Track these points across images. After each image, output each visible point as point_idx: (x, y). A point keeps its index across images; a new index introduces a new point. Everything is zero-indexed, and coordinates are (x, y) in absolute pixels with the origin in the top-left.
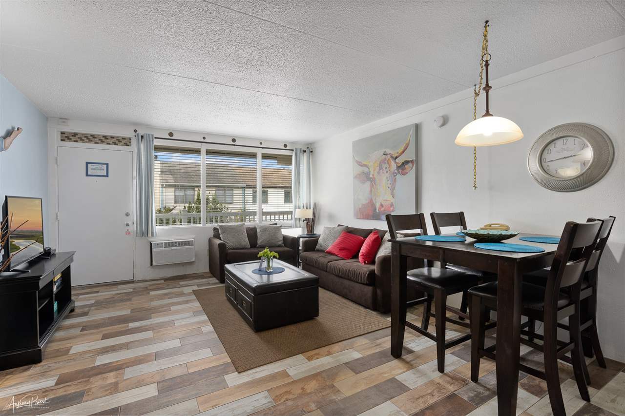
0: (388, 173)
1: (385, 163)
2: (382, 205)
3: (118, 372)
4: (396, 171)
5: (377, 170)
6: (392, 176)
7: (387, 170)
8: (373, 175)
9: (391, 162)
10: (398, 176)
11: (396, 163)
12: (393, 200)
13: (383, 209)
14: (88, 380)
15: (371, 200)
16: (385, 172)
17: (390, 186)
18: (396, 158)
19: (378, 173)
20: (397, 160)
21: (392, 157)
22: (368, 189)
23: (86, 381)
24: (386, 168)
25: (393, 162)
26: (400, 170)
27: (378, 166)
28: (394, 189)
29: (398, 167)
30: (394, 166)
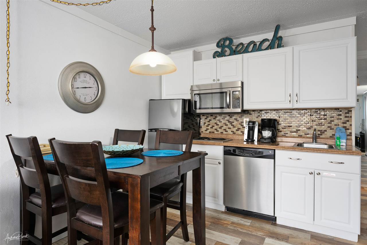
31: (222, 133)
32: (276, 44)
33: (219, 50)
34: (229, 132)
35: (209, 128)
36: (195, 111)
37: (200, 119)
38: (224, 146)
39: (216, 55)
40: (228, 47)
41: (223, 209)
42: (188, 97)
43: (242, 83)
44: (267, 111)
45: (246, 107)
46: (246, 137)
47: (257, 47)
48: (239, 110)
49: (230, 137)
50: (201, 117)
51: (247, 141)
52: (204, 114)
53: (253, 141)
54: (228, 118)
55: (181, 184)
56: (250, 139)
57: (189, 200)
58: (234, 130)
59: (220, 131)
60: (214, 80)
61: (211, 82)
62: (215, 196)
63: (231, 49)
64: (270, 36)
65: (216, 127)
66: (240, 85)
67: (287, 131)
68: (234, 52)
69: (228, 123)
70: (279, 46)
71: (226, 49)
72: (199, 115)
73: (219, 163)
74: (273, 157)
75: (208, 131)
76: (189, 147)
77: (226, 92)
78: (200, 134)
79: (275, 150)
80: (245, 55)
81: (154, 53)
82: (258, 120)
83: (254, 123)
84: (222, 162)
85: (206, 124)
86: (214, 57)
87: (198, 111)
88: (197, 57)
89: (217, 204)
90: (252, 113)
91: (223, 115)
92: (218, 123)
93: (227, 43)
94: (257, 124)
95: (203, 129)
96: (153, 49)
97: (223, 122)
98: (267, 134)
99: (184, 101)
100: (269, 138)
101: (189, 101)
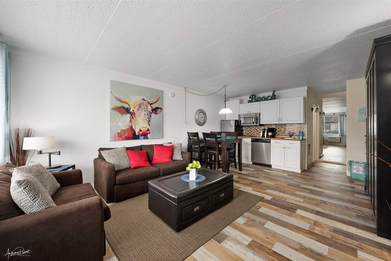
0: (146, 111)
1: (144, 105)
2: (141, 130)
3: (312, 231)
4: (151, 111)
5: (137, 107)
6: (149, 114)
7: (145, 109)
8: (133, 110)
9: (148, 105)
10: (153, 115)
11: (152, 107)
12: (149, 127)
13: (141, 133)
14: (332, 237)
15: (131, 127)
16: (144, 110)
17: (147, 119)
18: (152, 104)
19: (138, 110)
20: (152, 105)
21: (148, 103)
22: (129, 119)
23: (334, 238)
24: (144, 108)
25: (149, 106)
26: (154, 112)
27: (137, 106)
28: (149, 121)
29: (153, 110)
30: (150, 109)
31: (252, 134)
32: (273, 98)
33: (250, 99)
34: (255, 133)
35: (247, 132)
36: (240, 125)
37: (243, 128)
38: (252, 139)
39: (249, 102)
40: (254, 98)
41: (251, 163)
42: (237, 119)
43: (260, 113)
44: (271, 125)
45: (261, 123)
46: (261, 135)
47: (266, 99)
48: (258, 124)
49: (256, 135)
50: (243, 127)
51: (262, 137)
52: (244, 126)
53: (264, 137)
54: (255, 127)
55: (234, 149)
56: (263, 136)
57: (237, 161)
58: (258, 132)
59: (252, 133)
60: (248, 112)
61: (247, 113)
62: (247, 158)
63: (255, 99)
64: (271, 94)
65: (250, 131)
66: (259, 114)
67: (279, 133)
68: (256, 101)
69: (255, 130)
70: (275, 99)
71: (253, 99)
72: (242, 126)
73: (249, 145)
74: (270, 142)
75: (247, 133)
76: (237, 137)
77: (253, 117)
78: (242, 134)
79: (270, 140)
80: (261, 102)
81: (225, 109)
82: (266, 128)
83: (265, 129)
84: (250, 144)
85: (245, 130)
86: (248, 103)
87: (242, 125)
88: (241, 102)
89: (248, 161)
90: (265, 125)
91: (253, 126)
92: (251, 130)
93: (254, 97)
94: (266, 130)
95: (244, 132)
96: (225, 107)
97: (253, 129)
98: (270, 134)
99: (236, 121)
100: (271, 136)
101: (238, 121)
